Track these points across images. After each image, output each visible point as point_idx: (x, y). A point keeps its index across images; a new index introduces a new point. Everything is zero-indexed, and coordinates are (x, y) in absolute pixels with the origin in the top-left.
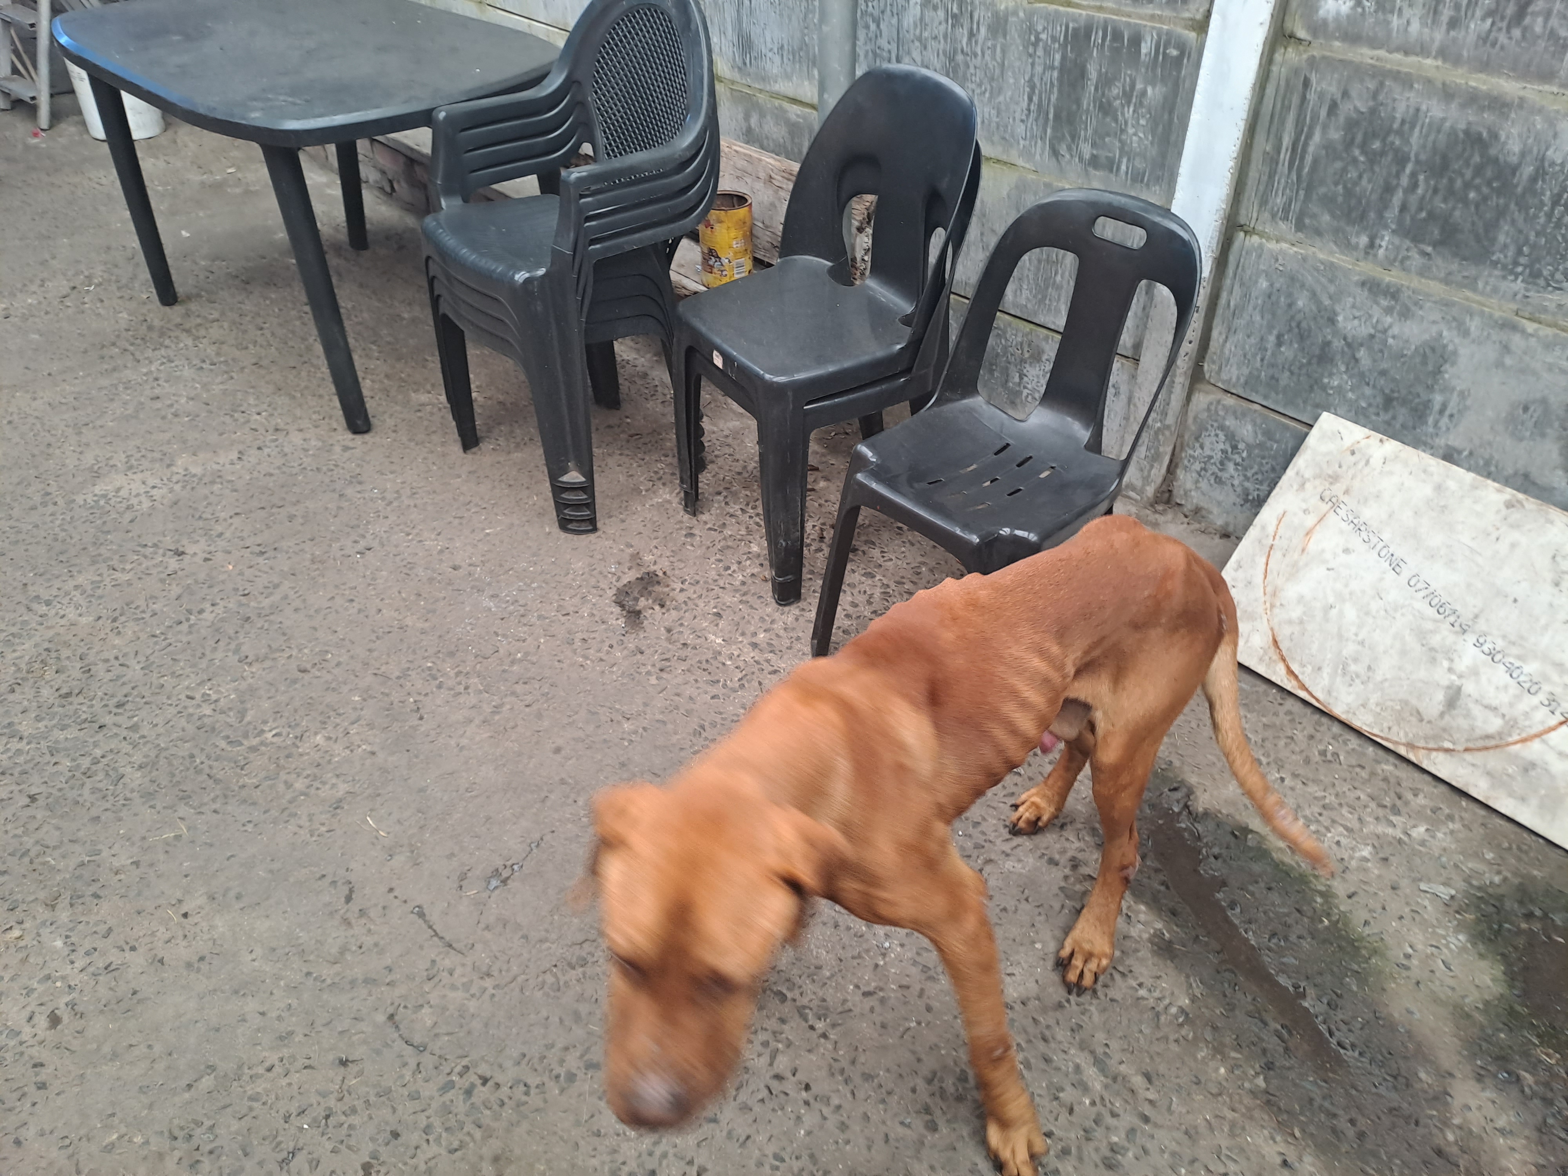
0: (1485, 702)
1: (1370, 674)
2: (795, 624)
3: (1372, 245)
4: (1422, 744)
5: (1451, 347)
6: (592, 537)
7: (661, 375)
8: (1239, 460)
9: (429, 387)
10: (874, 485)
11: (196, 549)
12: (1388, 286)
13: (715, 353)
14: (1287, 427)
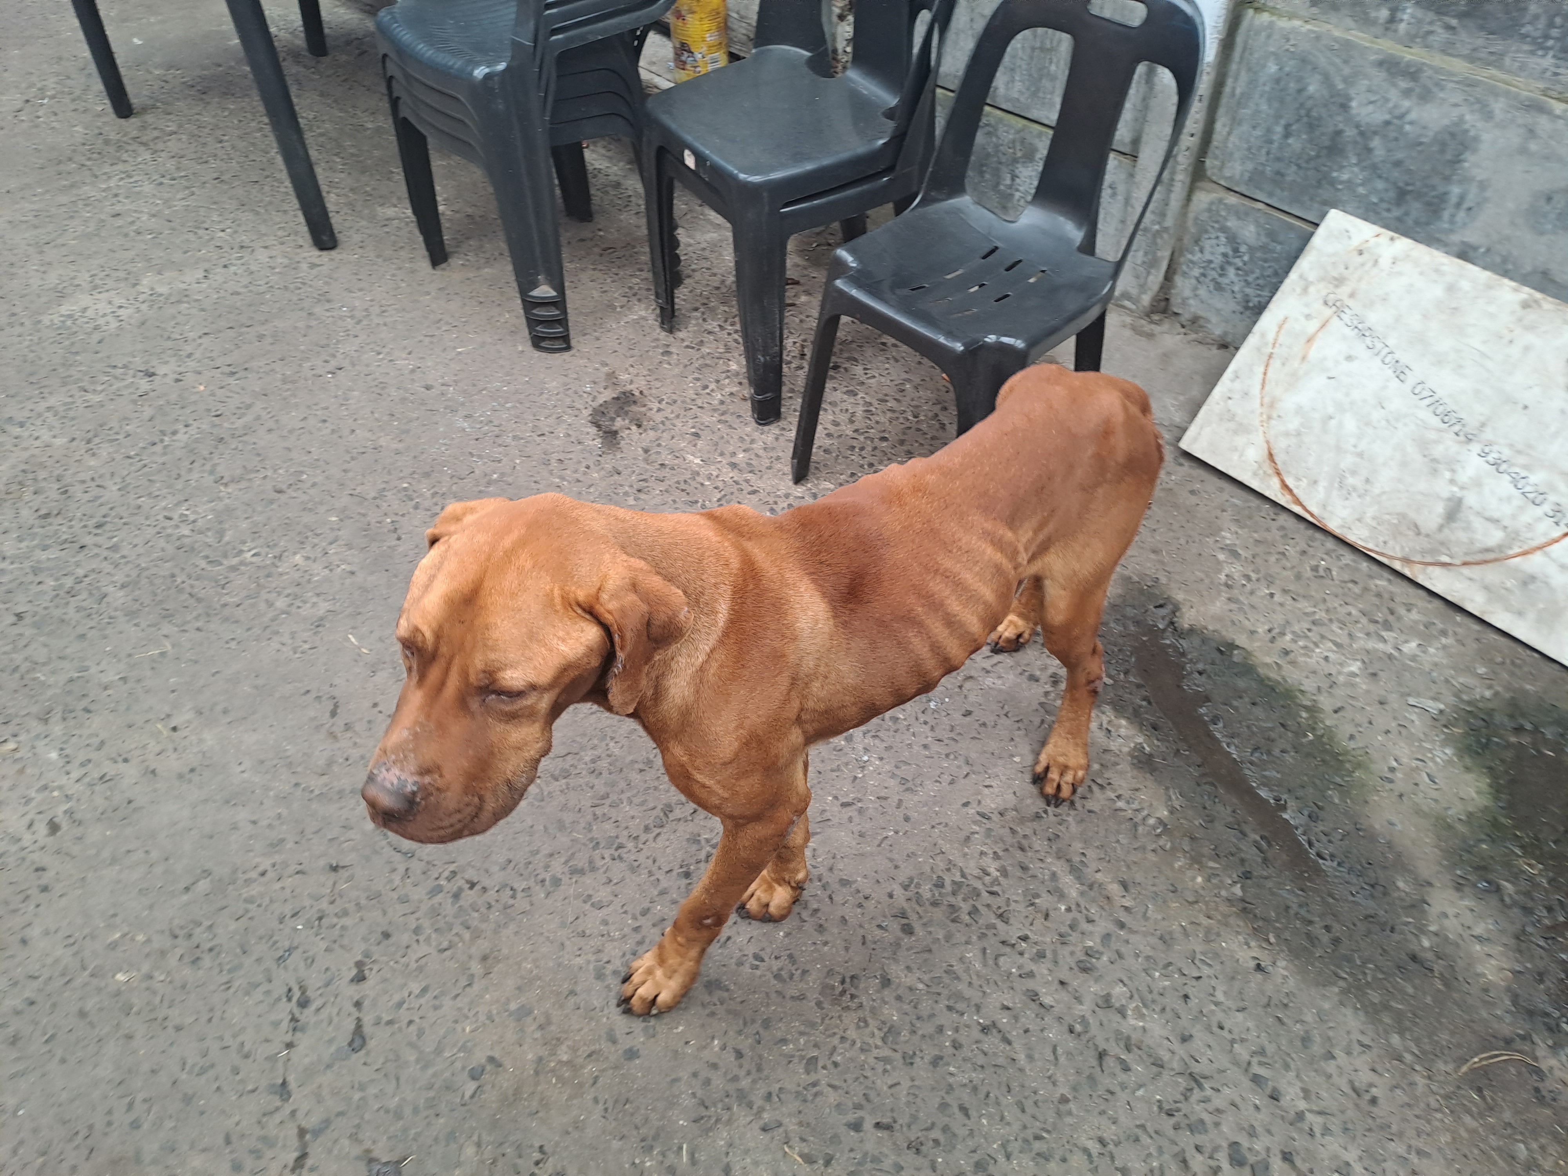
0: (1487, 514)
1: (1368, 487)
2: (775, 444)
3: (1392, 20)
4: (1417, 558)
5: (1472, 133)
6: (566, 355)
7: (634, 185)
8: (1240, 264)
9: (394, 201)
10: (854, 292)
11: (166, 369)
12: (1409, 64)
13: (687, 153)
14: (1291, 227)
